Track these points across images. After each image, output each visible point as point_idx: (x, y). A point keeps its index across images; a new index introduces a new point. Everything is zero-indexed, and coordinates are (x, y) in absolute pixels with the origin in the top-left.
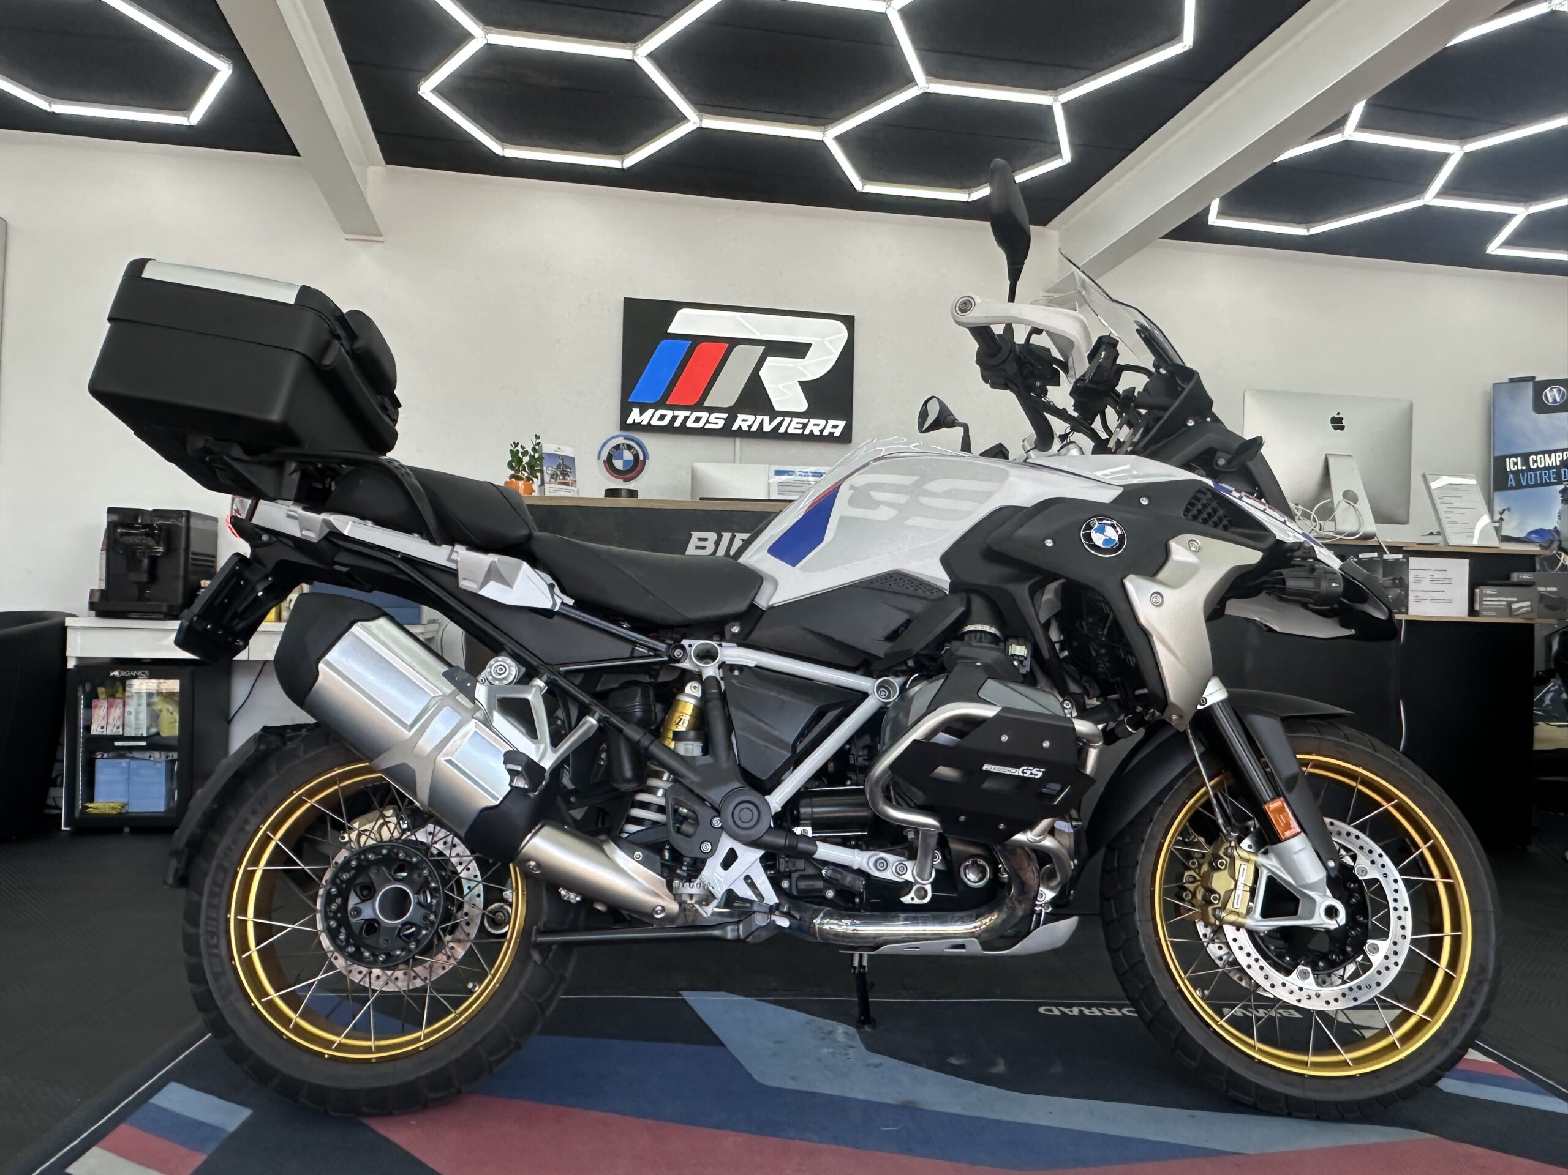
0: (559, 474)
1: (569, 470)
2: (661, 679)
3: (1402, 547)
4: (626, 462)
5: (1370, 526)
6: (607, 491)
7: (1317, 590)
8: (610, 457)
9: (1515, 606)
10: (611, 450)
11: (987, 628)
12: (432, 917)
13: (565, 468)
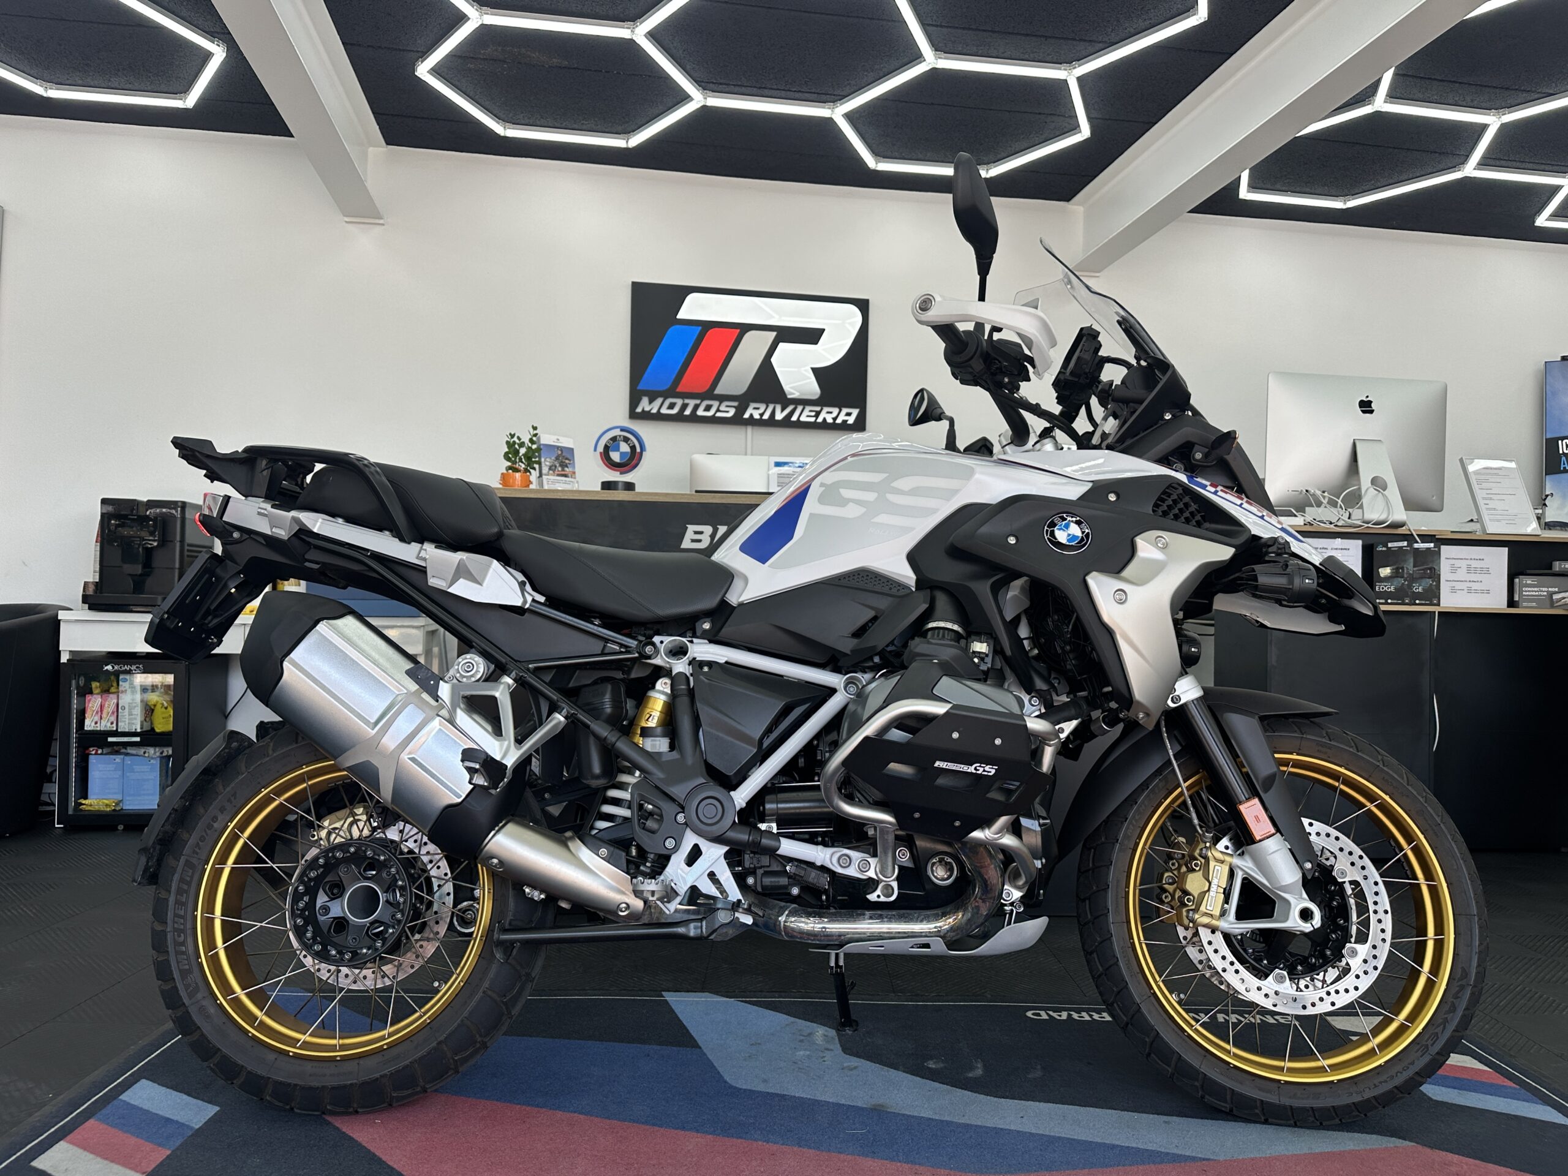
0: (558, 465)
1: (567, 461)
2: (633, 675)
3: (1435, 535)
4: (622, 454)
5: (1399, 514)
6: (603, 483)
7: (1291, 587)
8: (607, 448)
9: (1555, 597)
10: (608, 442)
11: (949, 625)
12: (399, 916)
13: (564, 459)
